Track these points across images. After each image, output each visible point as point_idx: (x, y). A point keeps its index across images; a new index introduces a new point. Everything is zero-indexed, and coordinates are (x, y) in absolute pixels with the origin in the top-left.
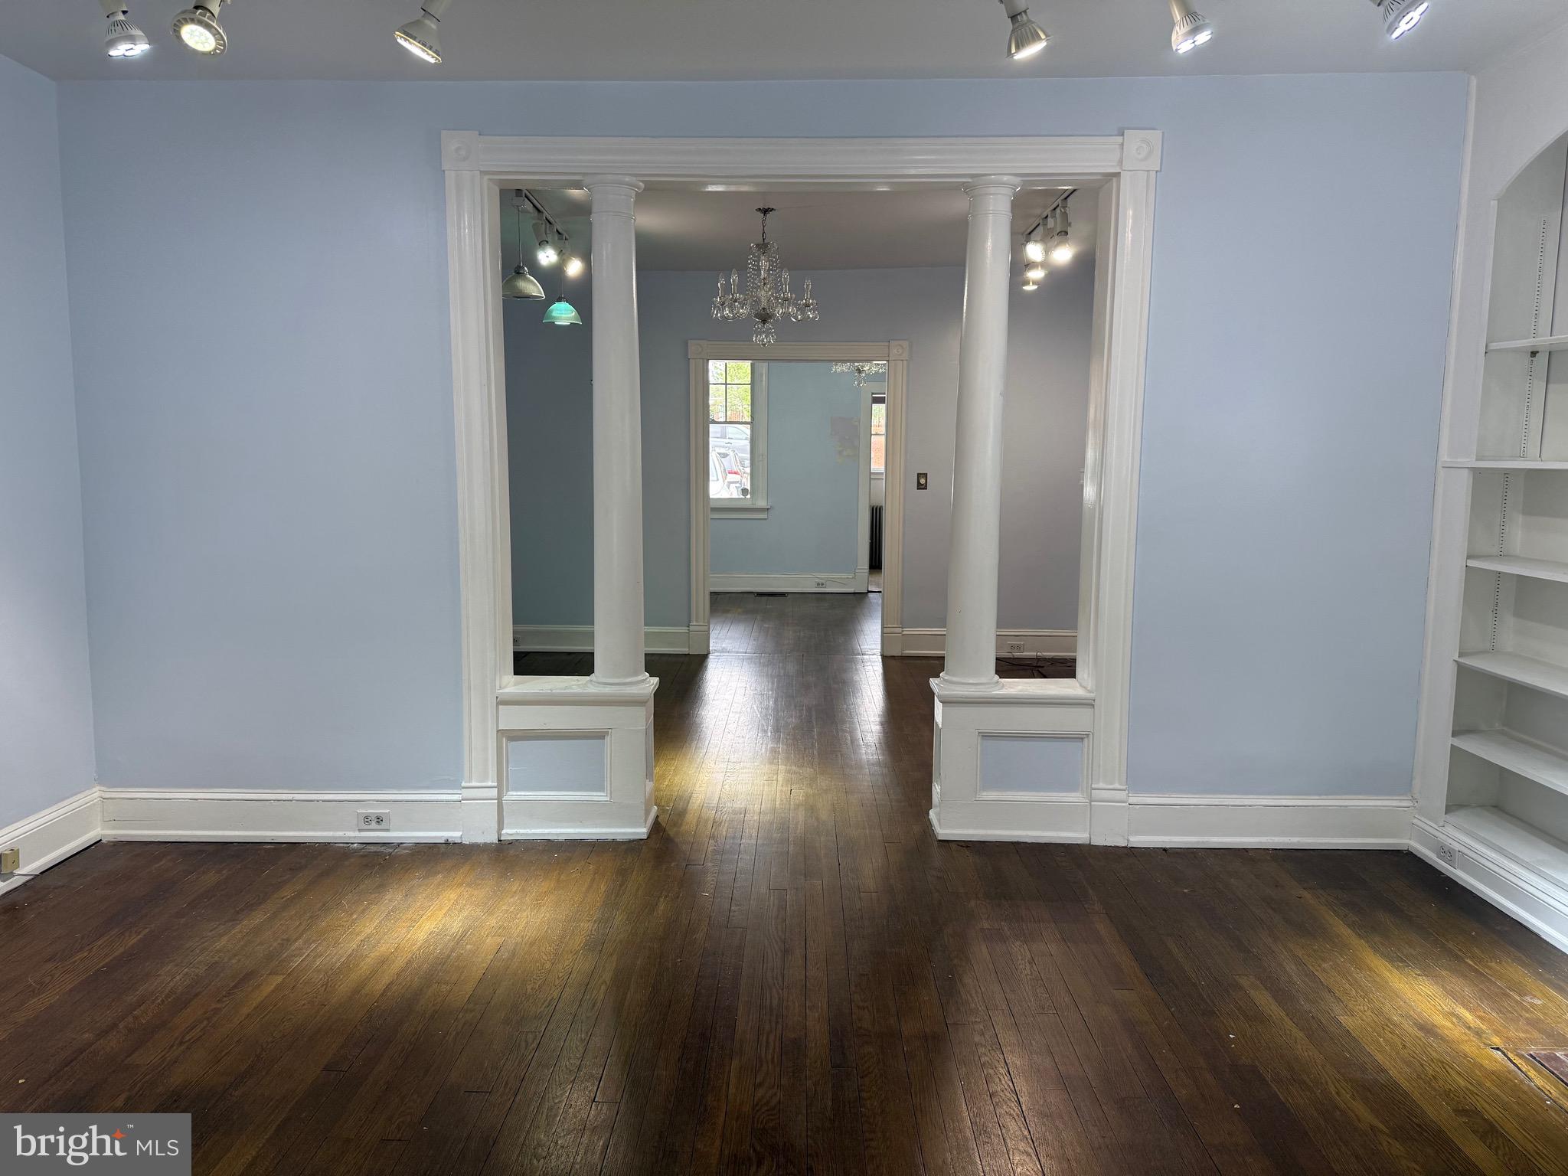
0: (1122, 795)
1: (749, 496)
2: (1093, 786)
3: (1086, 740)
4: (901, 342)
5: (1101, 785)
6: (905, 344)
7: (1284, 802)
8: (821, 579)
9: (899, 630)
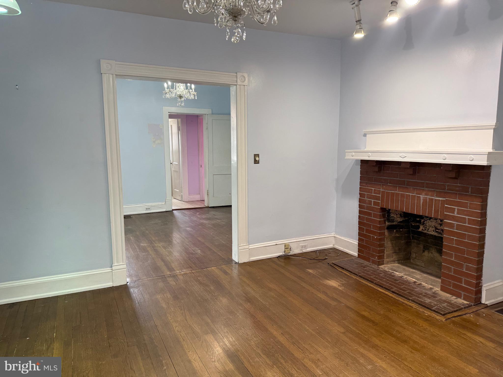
4: (244, 74)
6: (246, 75)
8: (148, 206)
9: (247, 247)
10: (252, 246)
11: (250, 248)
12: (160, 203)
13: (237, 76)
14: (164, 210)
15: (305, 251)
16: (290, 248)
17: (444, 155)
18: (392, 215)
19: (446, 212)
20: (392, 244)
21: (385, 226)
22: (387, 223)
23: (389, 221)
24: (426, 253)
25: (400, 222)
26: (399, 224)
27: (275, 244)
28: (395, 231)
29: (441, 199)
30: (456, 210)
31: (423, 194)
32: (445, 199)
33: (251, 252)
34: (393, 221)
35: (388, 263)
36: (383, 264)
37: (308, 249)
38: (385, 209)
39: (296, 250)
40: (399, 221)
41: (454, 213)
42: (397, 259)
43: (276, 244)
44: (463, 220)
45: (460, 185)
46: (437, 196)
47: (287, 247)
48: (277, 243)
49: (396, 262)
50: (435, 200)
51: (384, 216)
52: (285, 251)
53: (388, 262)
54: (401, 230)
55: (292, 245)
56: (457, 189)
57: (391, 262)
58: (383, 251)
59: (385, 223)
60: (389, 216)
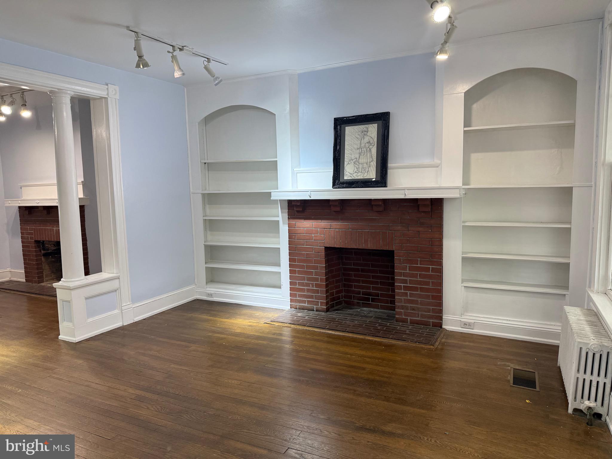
0: (131, 306)
2: (122, 305)
3: (117, 291)
5: (124, 304)
7: (170, 295)
18: (47, 246)
20: (49, 266)
21: (41, 254)
22: (43, 252)
23: (44, 249)
25: (54, 250)
28: (50, 257)
34: (48, 250)
35: (47, 281)
36: (43, 282)
38: (40, 241)
42: (55, 277)
49: (55, 279)
51: (39, 247)
54: (56, 256)
57: (50, 280)
58: (42, 273)
59: (41, 252)
60: (43, 246)
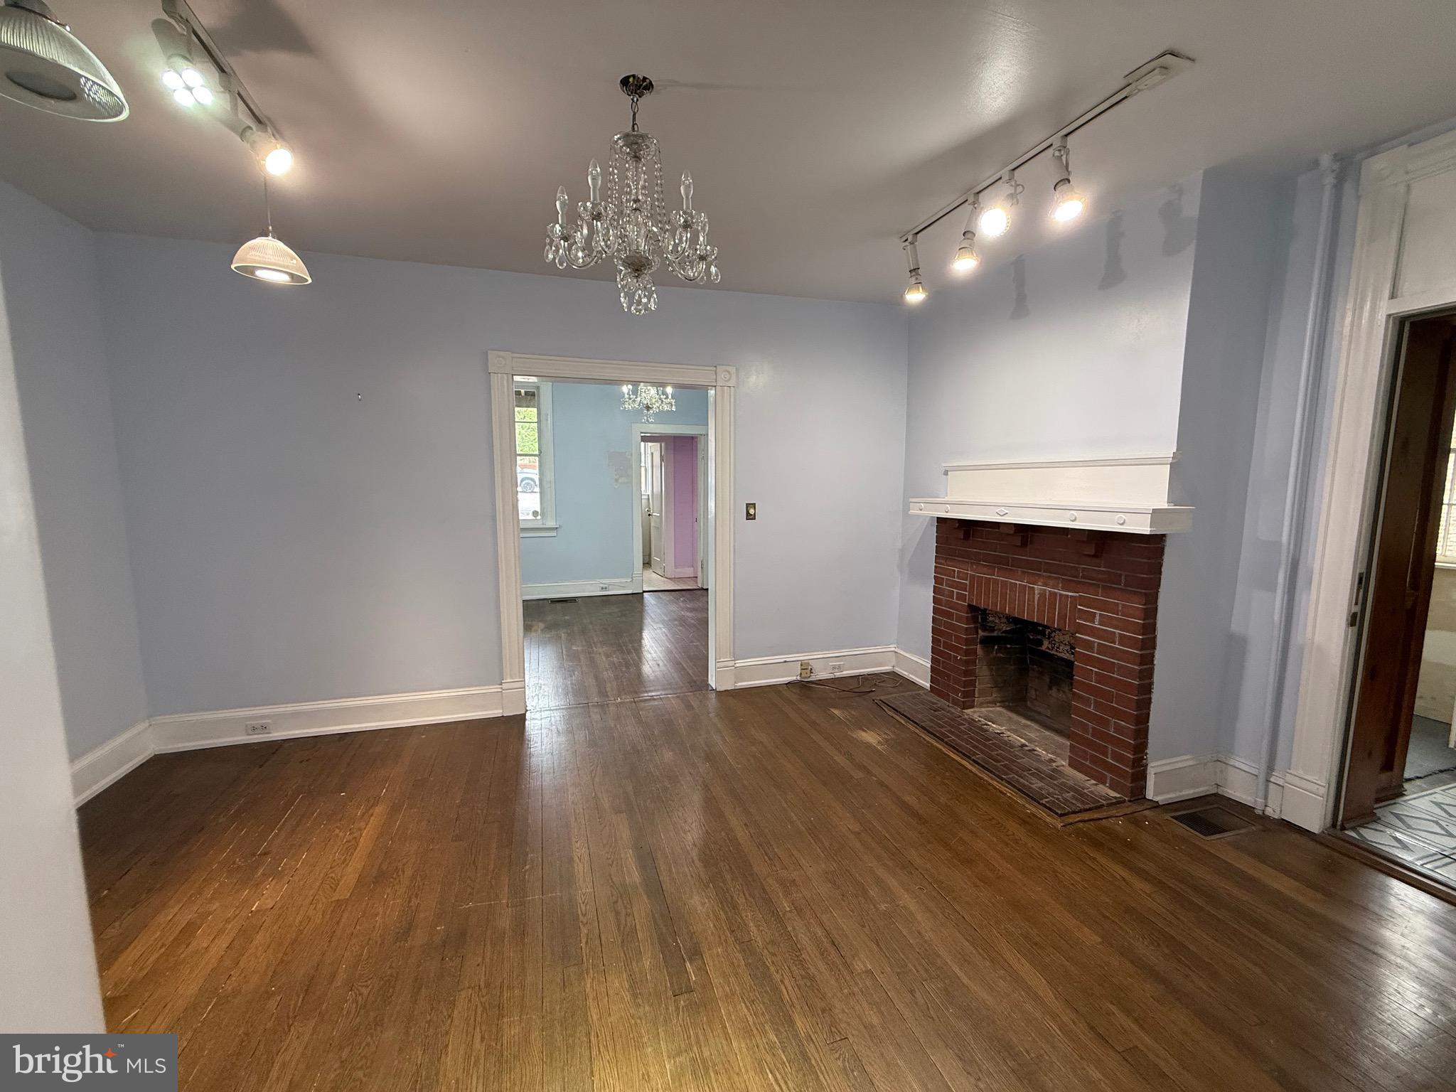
1: (539, 517)
4: (730, 369)
6: (733, 370)
8: (605, 584)
9: (731, 663)
10: (740, 663)
11: (737, 665)
12: (623, 580)
13: (716, 371)
14: (630, 592)
15: (838, 675)
16: (811, 669)
17: (1072, 512)
18: (991, 619)
19: (1080, 619)
20: (991, 670)
21: (977, 637)
22: (981, 633)
23: (984, 629)
24: (1054, 692)
25: (1006, 632)
26: (1004, 635)
27: (782, 660)
28: (996, 647)
29: (1070, 594)
30: (1098, 617)
31: (1039, 583)
32: (1077, 594)
33: (739, 673)
34: (992, 630)
35: (981, 705)
36: (971, 707)
37: (844, 672)
38: (977, 607)
39: (821, 674)
40: (1004, 629)
41: (1094, 623)
42: (999, 699)
43: (785, 662)
44: (1110, 637)
45: (1104, 569)
46: (1063, 589)
47: (805, 667)
48: (787, 660)
49: (998, 704)
50: (1061, 595)
51: (975, 620)
52: (801, 674)
53: (982, 703)
54: (1009, 646)
55: (814, 665)
56: (1100, 576)
57: (987, 703)
58: (973, 683)
59: (977, 633)
60: (984, 619)
